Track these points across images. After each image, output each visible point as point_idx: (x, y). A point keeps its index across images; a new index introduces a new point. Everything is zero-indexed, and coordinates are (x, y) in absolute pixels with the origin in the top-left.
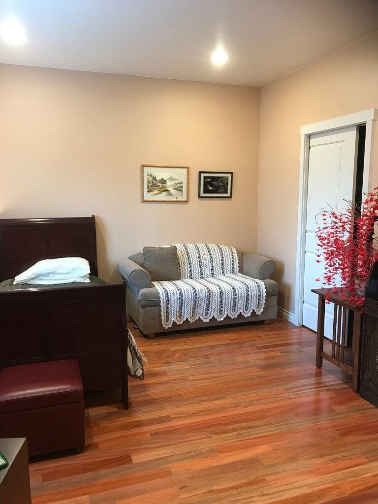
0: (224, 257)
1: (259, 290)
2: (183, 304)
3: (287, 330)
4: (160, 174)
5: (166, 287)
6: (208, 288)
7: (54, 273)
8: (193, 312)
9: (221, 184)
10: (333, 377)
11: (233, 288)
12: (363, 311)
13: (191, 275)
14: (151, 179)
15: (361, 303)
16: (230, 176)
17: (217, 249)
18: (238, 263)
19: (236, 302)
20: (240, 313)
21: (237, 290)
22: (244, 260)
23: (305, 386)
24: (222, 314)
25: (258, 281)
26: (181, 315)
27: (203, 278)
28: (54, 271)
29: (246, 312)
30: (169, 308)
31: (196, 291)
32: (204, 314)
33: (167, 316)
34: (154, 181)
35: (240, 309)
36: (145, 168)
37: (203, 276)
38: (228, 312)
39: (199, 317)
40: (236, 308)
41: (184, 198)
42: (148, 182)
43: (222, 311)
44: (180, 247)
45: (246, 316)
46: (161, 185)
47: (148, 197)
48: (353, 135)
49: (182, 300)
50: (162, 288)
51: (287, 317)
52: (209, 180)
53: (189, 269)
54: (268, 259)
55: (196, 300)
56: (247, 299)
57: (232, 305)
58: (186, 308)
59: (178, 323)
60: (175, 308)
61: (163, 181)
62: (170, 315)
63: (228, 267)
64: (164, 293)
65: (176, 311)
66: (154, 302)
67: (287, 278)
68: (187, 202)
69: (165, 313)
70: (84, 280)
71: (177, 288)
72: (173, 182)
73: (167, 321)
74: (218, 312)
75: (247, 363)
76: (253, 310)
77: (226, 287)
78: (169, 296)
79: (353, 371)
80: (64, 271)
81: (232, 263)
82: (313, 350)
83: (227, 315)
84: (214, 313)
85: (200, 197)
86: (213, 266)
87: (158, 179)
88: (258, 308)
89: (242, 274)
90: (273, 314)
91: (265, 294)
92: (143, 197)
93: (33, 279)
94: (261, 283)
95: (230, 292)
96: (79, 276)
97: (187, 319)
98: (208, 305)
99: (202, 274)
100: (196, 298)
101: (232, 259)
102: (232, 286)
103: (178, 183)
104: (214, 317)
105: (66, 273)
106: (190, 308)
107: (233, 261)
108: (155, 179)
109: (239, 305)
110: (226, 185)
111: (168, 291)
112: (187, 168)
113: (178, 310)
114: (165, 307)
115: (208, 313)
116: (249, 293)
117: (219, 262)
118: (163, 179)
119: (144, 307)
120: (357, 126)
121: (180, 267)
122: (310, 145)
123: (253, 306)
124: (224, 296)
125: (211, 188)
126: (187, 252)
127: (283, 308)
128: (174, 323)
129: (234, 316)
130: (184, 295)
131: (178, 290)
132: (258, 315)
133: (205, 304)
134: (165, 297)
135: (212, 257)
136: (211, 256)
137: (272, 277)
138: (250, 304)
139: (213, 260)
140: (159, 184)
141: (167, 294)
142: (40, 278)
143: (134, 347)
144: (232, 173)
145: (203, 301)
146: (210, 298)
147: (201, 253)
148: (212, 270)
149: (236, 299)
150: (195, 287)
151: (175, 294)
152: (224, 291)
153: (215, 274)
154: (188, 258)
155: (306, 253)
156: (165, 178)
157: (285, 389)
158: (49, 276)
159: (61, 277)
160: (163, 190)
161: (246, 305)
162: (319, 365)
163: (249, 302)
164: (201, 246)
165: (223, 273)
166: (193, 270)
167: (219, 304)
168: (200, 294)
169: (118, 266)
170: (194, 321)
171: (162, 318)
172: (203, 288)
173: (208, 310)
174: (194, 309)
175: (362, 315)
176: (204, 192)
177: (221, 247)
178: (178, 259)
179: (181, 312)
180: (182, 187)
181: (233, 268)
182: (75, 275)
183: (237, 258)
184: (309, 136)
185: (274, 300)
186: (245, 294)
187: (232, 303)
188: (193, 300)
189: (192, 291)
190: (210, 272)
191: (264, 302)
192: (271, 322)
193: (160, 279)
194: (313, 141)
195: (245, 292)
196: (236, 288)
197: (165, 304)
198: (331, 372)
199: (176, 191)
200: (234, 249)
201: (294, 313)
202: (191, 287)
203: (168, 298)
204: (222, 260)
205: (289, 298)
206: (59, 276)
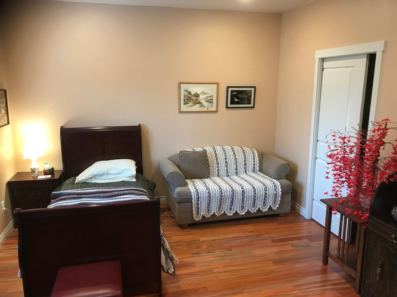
0: (247, 159)
1: (275, 190)
2: (211, 201)
3: (299, 224)
4: (194, 89)
5: (197, 187)
6: (232, 188)
7: (107, 174)
8: (219, 208)
9: (245, 96)
10: (338, 275)
11: (254, 188)
12: (366, 226)
13: (219, 173)
14: (187, 94)
15: (364, 219)
16: (253, 89)
17: (241, 151)
18: (259, 163)
19: (255, 199)
20: (259, 208)
21: (256, 190)
22: (264, 160)
23: (311, 283)
24: (243, 209)
25: (275, 181)
26: (209, 210)
27: (228, 176)
28: (107, 172)
29: (264, 208)
30: (200, 204)
31: (221, 190)
32: (228, 209)
33: (197, 211)
34: (189, 96)
35: (259, 205)
36: (181, 84)
37: (229, 174)
38: (249, 207)
39: (224, 212)
40: (256, 204)
41: (214, 109)
42: (184, 96)
43: (243, 207)
44: (209, 150)
45: (264, 211)
46: (195, 98)
47: (184, 108)
48: (363, 63)
49: (210, 198)
50: (193, 188)
51: (299, 210)
52: (235, 93)
53: (217, 169)
54: (285, 162)
55: (222, 198)
56: (265, 197)
57: (252, 202)
58: (213, 204)
59: (206, 217)
60: (205, 204)
61: (197, 95)
62: (200, 210)
63: (250, 167)
64: (195, 192)
65: (205, 207)
66: (187, 199)
67: (300, 178)
68: (216, 112)
69: (196, 209)
70: (131, 179)
71: (206, 187)
72: (205, 96)
73: (198, 215)
74: (240, 207)
75: (262, 256)
76: (270, 206)
77: (247, 187)
78: (199, 195)
79: (355, 274)
80: (115, 172)
81: (253, 163)
82: (320, 245)
83: (248, 210)
84: (237, 208)
85: (227, 107)
86: (237, 166)
87: (193, 93)
88: (274, 204)
89: (262, 172)
90: (287, 209)
91: (281, 193)
92: (180, 108)
93: (91, 178)
94: (278, 183)
95: (251, 190)
96: (126, 177)
97: (214, 213)
98: (232, 202)
99: (228, 173)
100: (222, 196)
101: (253, 160)
102: (252, 186)
103: (209, 97)
104: (236, 211)
105: (117, 174)
106: (216, 204)
107: (254, 162)
108: (190, 93)
109: (258, 202)
110: (249, 97)
111: (199, 190)
112: (217, 84)
113: (207, 206)
114: (196, 204)
115: (231, 208)
116: (267, 192)
117: (242, 163)
118: (196, 93)
119: (179, 203)
120: (368, 54)
121: (209, 166)
122: (324, 67)
123: (270, 203)
124: (246, 195)
125: (237, 100)
126: (216, 154)
127: (296, 203)
128: (203, 217)
129: (253, 210)
130: (211, 194)
131: (207, 189)
132: (274, 210)
133: (230, 201)
134: (196, 196)
135: (236, 159)
136: (236, 157)
137: (287, 178)
138: (267, 201)
139: (237, 161)
140: (193, 98)
141: (198, 193)
142: (96, 177)
143: (167, 249)
144: (255, 87)
145: (228, 198)
146: (233, 196)
147: (227, 155)
148: (236, 169)
149: (255, 197)
150: (221, 187)
151: (205, 193)
152: (245, 190)
153: (239, 172)
154: (216, 159)
155: (317, 159)
156: (198, 93)
157: (295, 286)
158: (103, 176)
159: (113, 177)
160: (196, 102)
161: (264, 202)
162: (325, 262)
163: (267, 199)
164: (228, 148)
165: (245, 171)
166: (220, 169)
167: (241, 201)
168: (225, 193)
169: (159, 165)
170: (220, 215)
171: (194, 212)
172: (228, 188)
173: (232, 206)
174: (220, 205)
175: (366, 230)
176: (231, 104)
177: (244, 149)
178: (208, 160)
179: (209, 208)
180: (212, 99)
181: (254, 167)
182: (124, 175)
183: (258, 159)
184: (323, 60)
185: (289, 197)
186: (264, 193)
187: (252, 200)
188: (219, 197)
189: (218, 190)
190: (234, 171)
191: (280, 199)
192: (285, 215)
193: (193, 176)
194: (326, 64)
195: (264, 191)
196: (256, 188)
197: (196, 201)
198: (335, 270)
199: (207, 103)
200: (255, 151)
201: (305, 208)
202: (217, 187)
203: (199, 196)
204: (245, 161)
205: (301, 195)
206: (111, 176)
